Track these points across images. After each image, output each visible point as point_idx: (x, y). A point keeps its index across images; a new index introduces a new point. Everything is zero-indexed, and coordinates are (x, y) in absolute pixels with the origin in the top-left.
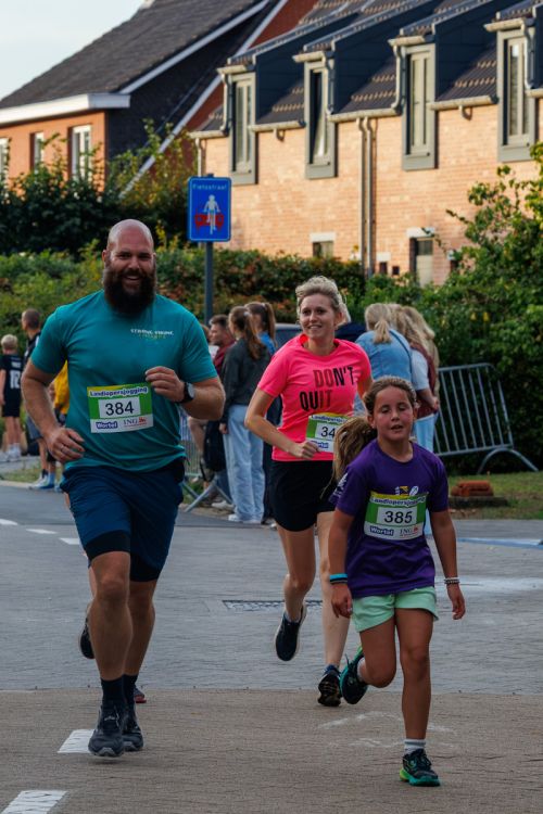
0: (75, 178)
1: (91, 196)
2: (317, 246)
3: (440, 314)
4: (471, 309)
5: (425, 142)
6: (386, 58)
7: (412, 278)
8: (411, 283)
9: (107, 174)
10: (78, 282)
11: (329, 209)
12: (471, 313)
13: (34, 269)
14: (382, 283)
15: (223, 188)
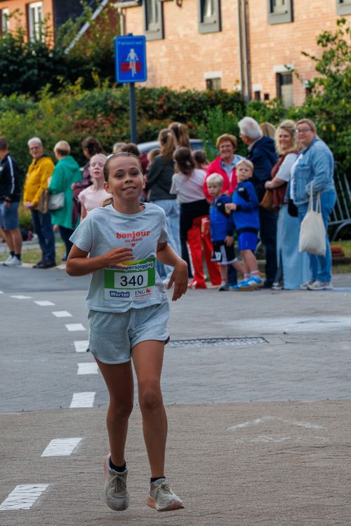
0: (33, 41)
1: (45, 52)
2: (210, 82)
4: (322, 123)
5: (283, 3)
7: (279, 102)
8: (278, 105)
9: (55, 36)
10: (38, 115)
11: (217, 54)
12: (322, 126)
13: (6, 107)
14: (257, 107)
15: (140, 43)
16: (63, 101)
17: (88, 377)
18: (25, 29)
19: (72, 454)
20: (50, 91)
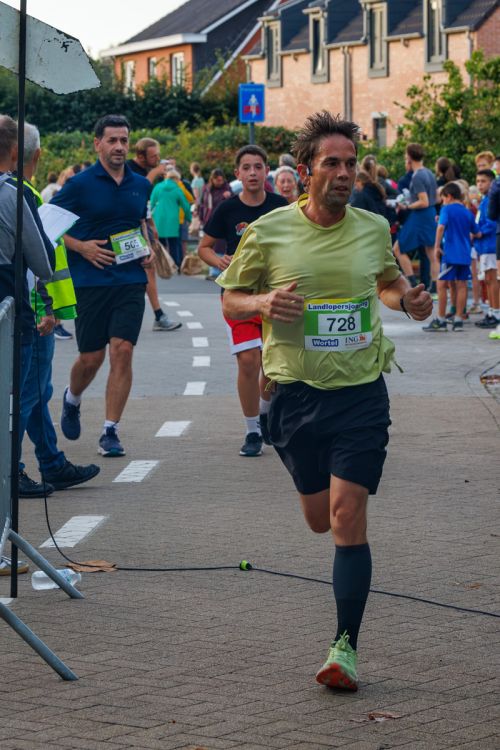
0: (174, 84)
1: (184, 95)
3: (390, 164)
5: (381, 60)
6: (357, 10)
9: (193, 81)
10: (177, 145)
16: (198, 135)
17: (201, 369)
18: (168, 75)
19: (182, 436)
20: (187, 126)
